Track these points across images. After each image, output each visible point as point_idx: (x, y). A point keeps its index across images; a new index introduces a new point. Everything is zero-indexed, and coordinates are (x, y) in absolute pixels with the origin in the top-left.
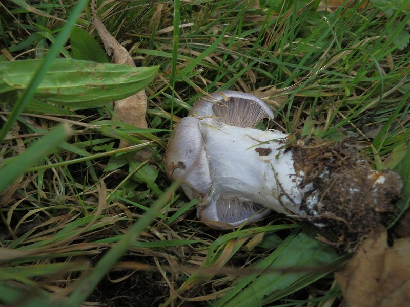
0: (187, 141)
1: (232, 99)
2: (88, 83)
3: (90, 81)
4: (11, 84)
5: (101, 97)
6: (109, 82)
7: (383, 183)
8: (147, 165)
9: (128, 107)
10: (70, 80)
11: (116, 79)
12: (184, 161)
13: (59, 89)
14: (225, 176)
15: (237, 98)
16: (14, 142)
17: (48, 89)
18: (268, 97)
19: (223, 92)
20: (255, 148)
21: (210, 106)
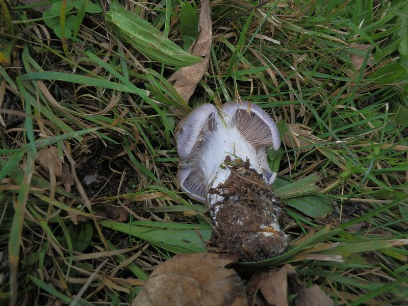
0: (194, 118)
1: (253, 114)
2: (152, 43)
3: (154, 43)
4: (113, 20)
5: (156, 56)
6: (163, 50)
7: (265, 236)
8: (174, 117)
9: (188, 73)
10: (144, 35)
11: (168, 51)
12: (184, 129)
13: (135, 37)
14: (203, 159)
15: (258, 117)
16: (106, 51)
17: (129, 34)
18: (298, 135)
19: (252, 105)
20: (227, 155)
21: (236, 108)
